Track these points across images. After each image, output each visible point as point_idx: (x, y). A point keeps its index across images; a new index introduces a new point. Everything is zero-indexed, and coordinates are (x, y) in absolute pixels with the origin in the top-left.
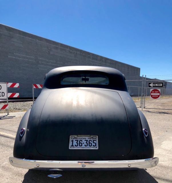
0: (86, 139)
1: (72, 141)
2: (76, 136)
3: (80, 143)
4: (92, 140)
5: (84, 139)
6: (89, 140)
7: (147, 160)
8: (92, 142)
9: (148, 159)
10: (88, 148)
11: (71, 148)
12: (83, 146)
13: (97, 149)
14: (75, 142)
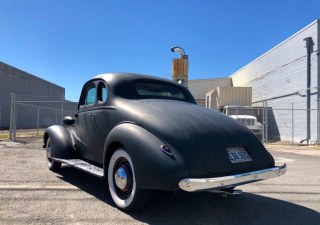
0: (238, 152)
1: (229, 154)
2: (229, 149)
3: (236, 156)
4: (242, 152)
5: (236, 151)
6: (240, 152)
8: (243, 154)
10: (244, 160)
11: (233, 162)
12: (240, 159)
13: (251, 160)
14: (231, 155)
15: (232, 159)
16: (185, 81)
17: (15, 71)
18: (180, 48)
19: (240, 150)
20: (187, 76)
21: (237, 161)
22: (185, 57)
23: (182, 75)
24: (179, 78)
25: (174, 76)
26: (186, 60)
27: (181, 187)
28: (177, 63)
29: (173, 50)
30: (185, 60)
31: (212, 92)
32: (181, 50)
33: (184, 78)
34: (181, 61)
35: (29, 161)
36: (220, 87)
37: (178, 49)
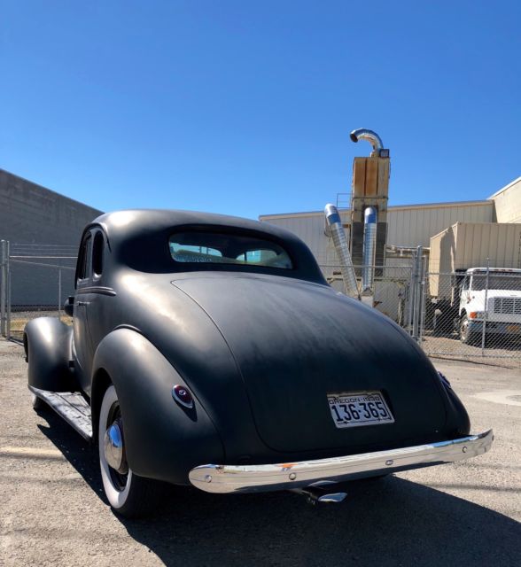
0: (362, 402)
1: (334, 407)
2: (336, 396)
3: (352, 412)
4: (374, 402)
5: (357, 400)
6: (366, 402)
7: (453, 443)
8: (375, 407)
9: (455, 441)
10: (373, 422)
11: (339, 425)
12: (362, 418)
13: (393, 421)
14: (341, 410)
15: (339, 419)
16: (380, 209)
17: (29, 187)
18: (371, 132)
19: (369, 397)
20: (385, 197)
21: (351, 424)
22: (383, 154)
23: (374, 195)
24: (368, 202)
25: (356, 198)
26: (386, 160)
27: (192, 481)
28: (363, 167)
29: (354, 138)
30: (382, 161)
31: (442, 234)
32: (374, 137)
33: (380, 202)
34: (372, 162)
35: (7, 387)
36: (460, 224)
37: (367, 135)
